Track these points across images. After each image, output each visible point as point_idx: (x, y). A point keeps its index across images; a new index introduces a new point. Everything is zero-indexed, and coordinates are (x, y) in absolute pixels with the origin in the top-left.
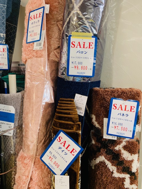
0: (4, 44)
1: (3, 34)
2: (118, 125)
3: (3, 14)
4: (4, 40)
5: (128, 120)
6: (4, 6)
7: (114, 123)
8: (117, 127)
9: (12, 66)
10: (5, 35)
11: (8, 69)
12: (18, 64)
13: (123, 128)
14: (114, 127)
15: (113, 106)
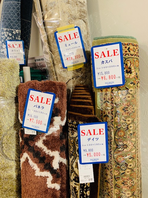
0: (20, 40)
1: (18, 31)
2: (33, 118)
3: (18, 11)
4: (19, 36)
5: (43, 113)
6: (18, 3)
7: (29, 115)
8: (32, 120)
9: (28, 63)
10: (20, 31)
11: (24, 64)
12: (34, 60)
13: (38, 121)
14: (30, 119)
15: (30, 98)
